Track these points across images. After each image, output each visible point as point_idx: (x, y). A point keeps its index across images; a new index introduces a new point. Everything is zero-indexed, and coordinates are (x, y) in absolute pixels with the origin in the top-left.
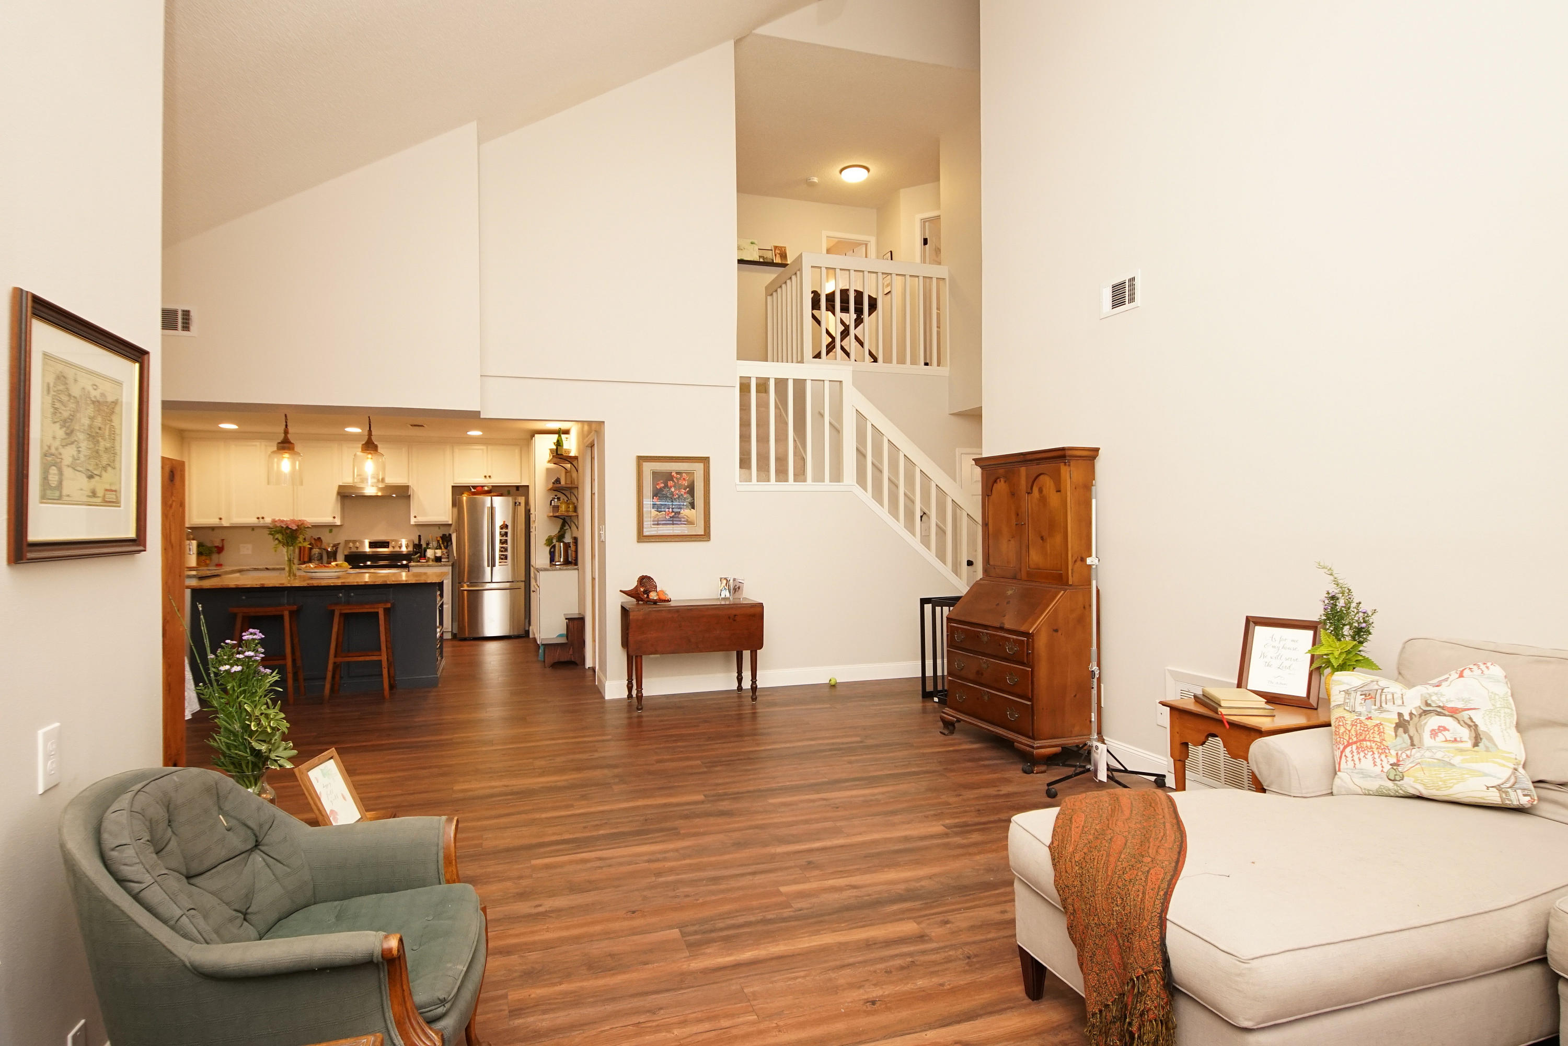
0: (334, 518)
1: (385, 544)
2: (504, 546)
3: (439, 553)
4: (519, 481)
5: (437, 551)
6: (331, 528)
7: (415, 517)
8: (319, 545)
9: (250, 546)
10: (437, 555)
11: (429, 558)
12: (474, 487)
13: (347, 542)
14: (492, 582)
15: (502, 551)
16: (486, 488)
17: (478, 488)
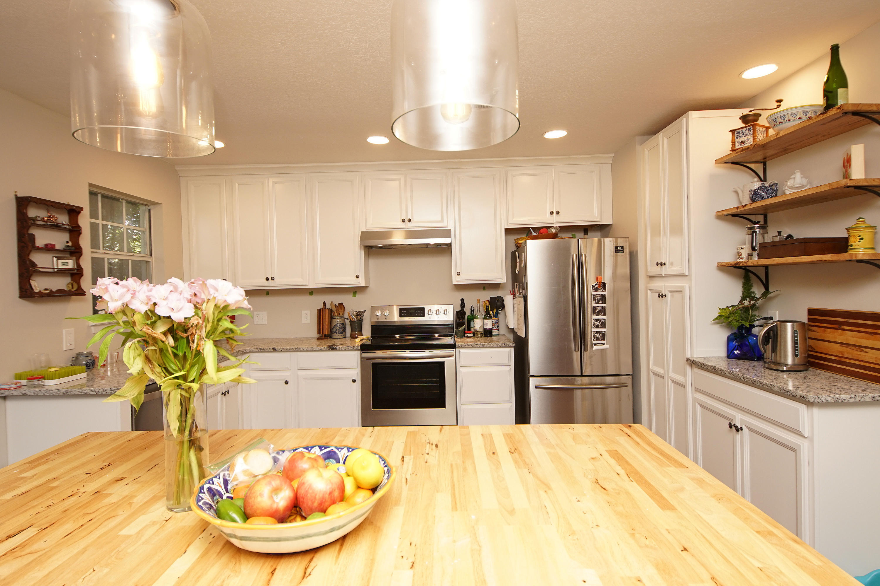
0: (357, 277)
1: (420, 312)
2: (600, 317)
3: (489, 324)
4: (599, 218)
5: (486, 321)
6: (355, 291)
7: (458, 274)
8: (341, 314)
9: (265, 313)
10: (486, 327)
11: (476, 331)
12: (534, 229)
13: (374, 308)
14: (582, 376)
15: (597, 327)
16: (553, 230)
17: (542, 231)
